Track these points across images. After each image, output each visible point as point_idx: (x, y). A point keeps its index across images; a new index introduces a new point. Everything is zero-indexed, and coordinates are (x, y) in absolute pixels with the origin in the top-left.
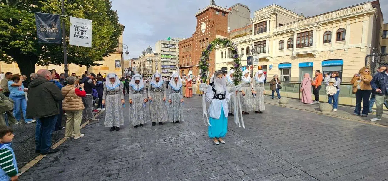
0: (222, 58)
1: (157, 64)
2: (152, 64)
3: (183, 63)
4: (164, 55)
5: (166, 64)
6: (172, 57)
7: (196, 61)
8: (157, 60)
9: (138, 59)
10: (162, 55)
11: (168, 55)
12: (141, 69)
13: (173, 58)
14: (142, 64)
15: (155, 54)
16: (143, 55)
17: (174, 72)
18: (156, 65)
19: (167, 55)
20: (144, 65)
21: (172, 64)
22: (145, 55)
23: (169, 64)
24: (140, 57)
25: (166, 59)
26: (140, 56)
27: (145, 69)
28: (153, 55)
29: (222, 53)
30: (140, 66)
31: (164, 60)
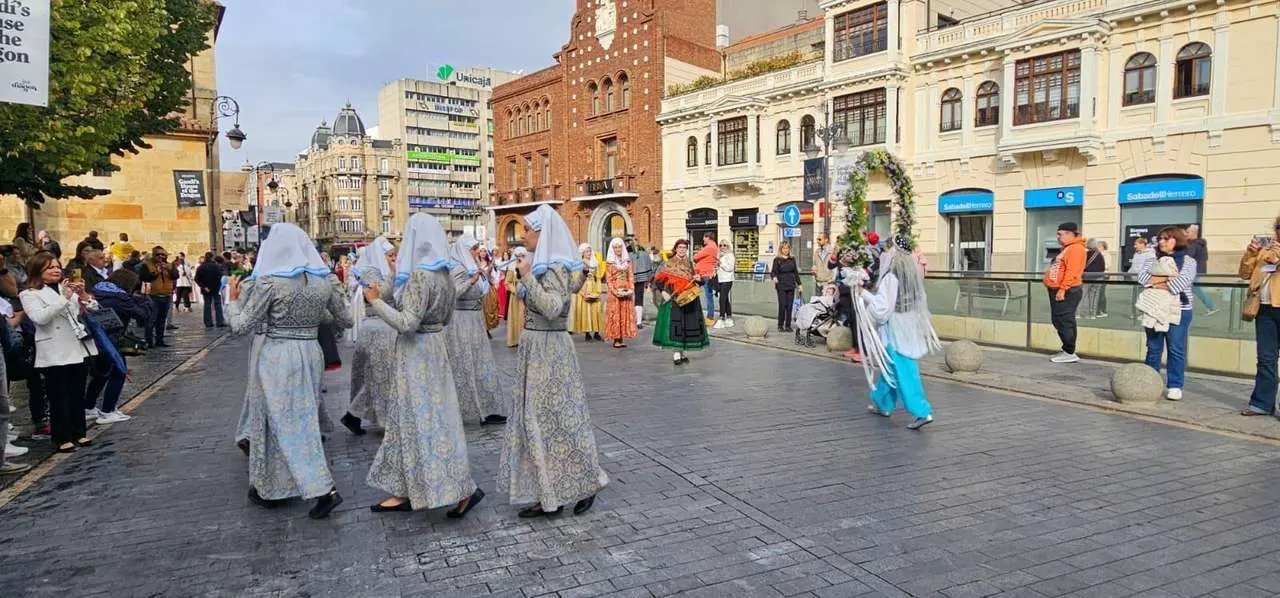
0: (692, 163)
1: (385, 193)
2: (364, 191)
3: (511, 186)
4: (423, 148)
5: (431, 190)
6: (462, 160)
7: (575, 179)
8: (384, 173)
9: (292, 167)
10: (411, 147)
11: (442, 150)
12: (307, 216)
13: (463, 163)
14: (314, 193)
15: (376, 144)
16: (316, 146)
18: (384, 197)
19: (433, 149)
20: (324, 197)
21: (458, 192)
22: (326, 149)
23: (445, 190)
24: (306, 157)
25: (433, 166)
26: (304, 153)
27: (326, 216)
28: (369, 150)
29: (693, 141)
30: (306, 202)
31: (422, 170)
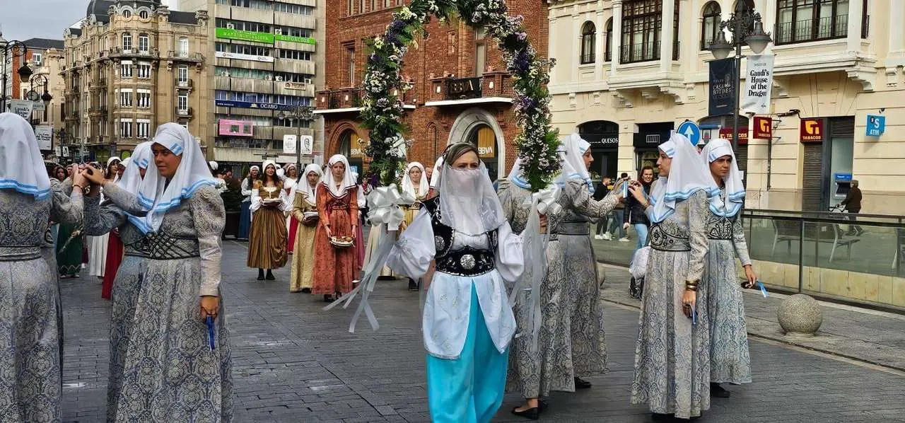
0: (587, 58)
1: (183, 84)
2: (156, 80)
3: (348, 82)
4: (238, 24)
5: (249, 83)
6: (291, 43)
7: (432, 76)
8: (183, 56)
9: (59, 45)
10: (221, 22)
11: (265, 28)
12: (76, 114)
13: (292, 46)
14: (87, 80)
15: (175, 17)
16: (93, 17)
17: (289, 141)
18: (182, 91)
19: (252, 26)
20: (101, 88)
21: (283, 87)
22: (106, 22)
23: (266, 83)
24: (77, 32)
25: (252, 50)
26: (77, 26)
27: (103, 115)
28: (164, 25)
29: (589, 29)
30: (75, 93)
31: (236, 55)
